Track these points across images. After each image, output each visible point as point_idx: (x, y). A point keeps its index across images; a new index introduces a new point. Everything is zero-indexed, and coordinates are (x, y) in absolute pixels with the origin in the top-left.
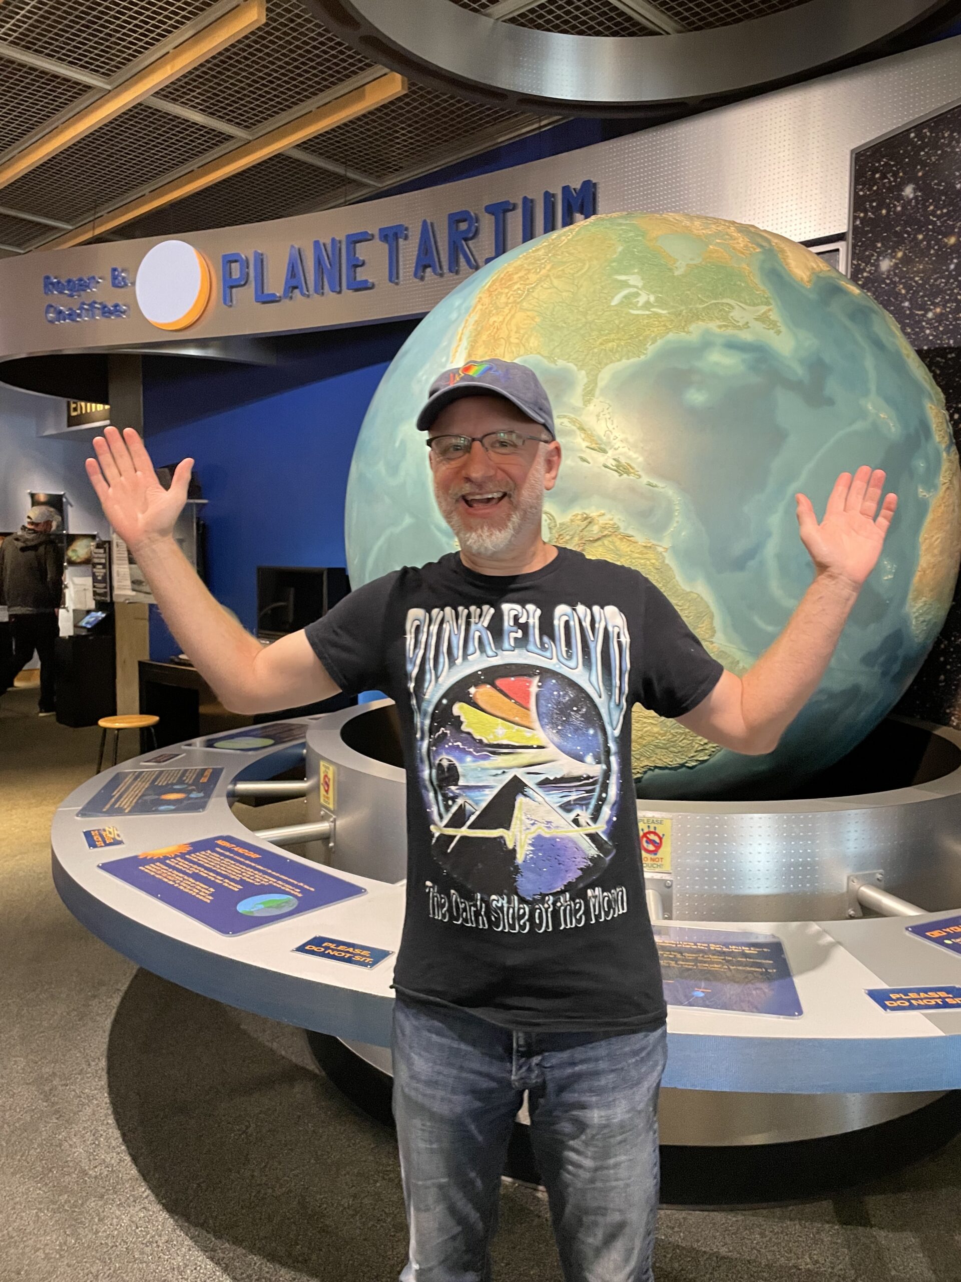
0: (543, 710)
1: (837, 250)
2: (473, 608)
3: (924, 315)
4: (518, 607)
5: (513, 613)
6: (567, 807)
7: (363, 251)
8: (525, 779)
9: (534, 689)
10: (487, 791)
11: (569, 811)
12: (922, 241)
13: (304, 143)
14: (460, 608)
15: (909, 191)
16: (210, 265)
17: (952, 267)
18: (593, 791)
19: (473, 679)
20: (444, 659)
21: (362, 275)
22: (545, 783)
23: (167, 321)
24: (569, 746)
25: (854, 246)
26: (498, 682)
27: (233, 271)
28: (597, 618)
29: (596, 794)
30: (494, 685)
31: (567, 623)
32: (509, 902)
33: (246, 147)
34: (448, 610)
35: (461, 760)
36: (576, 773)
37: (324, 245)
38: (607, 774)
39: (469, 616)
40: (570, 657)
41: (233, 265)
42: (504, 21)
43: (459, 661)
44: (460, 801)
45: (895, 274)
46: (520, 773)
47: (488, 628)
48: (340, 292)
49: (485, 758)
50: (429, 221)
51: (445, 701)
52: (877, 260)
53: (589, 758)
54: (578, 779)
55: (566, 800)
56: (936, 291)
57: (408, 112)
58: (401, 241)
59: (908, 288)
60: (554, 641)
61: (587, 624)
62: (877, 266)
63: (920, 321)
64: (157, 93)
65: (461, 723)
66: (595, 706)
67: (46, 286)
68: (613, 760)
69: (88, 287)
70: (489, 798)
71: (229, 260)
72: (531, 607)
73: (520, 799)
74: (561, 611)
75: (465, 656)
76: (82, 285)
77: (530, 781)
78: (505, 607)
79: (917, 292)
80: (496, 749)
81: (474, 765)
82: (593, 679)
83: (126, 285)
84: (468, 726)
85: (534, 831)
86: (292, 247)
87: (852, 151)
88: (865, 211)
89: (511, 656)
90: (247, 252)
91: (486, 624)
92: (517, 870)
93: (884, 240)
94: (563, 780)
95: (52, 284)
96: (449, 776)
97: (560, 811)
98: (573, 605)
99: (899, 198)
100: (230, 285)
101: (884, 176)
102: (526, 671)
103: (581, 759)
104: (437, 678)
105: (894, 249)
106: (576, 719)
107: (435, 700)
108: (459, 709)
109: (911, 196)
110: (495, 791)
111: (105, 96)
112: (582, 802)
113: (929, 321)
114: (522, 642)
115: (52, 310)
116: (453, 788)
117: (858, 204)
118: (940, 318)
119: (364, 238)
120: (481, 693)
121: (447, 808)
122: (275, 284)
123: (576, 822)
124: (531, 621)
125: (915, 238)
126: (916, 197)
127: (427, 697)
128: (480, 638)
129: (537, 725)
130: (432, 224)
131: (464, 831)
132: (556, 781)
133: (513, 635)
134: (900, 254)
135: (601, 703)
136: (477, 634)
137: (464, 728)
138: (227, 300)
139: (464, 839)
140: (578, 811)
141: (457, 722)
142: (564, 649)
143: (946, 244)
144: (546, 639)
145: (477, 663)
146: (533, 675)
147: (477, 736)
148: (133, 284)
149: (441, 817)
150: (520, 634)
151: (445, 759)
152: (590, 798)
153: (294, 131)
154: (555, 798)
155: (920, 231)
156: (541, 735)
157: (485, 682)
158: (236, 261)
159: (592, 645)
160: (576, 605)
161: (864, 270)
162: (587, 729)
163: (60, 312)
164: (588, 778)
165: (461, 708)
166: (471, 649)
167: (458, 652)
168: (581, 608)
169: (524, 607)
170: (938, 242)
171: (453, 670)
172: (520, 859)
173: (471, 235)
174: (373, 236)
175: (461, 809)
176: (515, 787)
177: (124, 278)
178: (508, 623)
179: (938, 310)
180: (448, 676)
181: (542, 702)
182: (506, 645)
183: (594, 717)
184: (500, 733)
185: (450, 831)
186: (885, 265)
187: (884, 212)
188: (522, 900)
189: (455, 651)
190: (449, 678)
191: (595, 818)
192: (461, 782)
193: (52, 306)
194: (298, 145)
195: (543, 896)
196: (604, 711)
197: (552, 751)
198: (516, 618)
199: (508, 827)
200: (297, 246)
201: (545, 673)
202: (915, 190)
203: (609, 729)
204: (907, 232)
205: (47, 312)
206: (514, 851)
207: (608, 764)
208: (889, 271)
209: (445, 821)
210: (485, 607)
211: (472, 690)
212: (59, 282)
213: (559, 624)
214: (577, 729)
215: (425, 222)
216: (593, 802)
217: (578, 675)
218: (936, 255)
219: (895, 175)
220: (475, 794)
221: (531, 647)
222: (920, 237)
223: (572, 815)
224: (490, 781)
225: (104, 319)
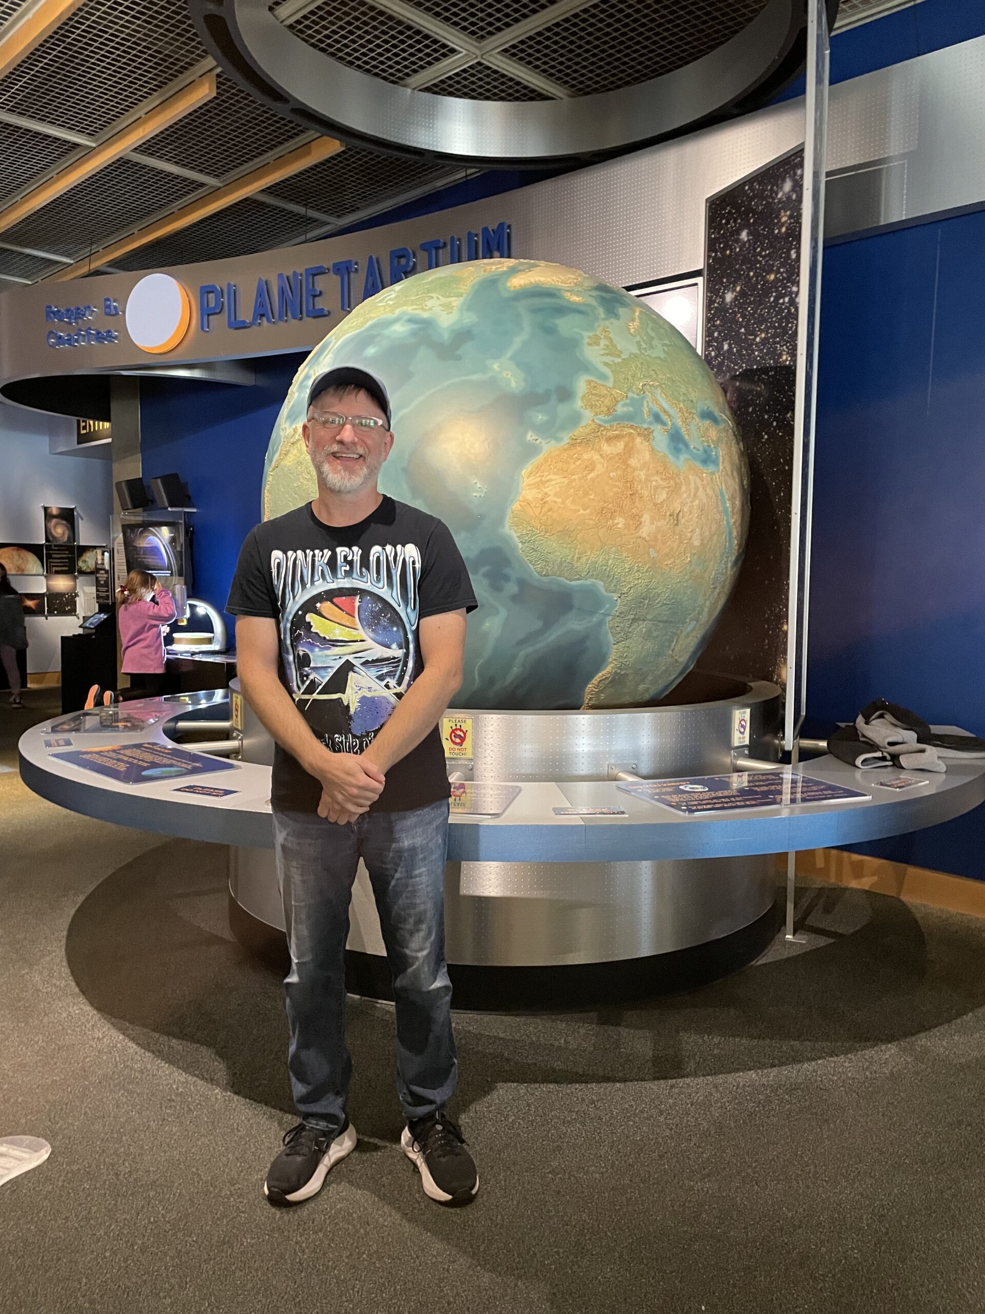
0: (363, 616)
1: (696, 284)
2: (317, 552)
3: (754, 339)
4: (347, 549)
5: (344, 553)
6: (381, 678)
7: (321, 283)
8: (353, 661)
9: (357, 604)
10: (329, 670)
11: (382, 680)
12: (753, 277)
13: (268, 188)
14: (308, 551)
15: (744, 235)
16: (190, 295)
17: (772, 299)
18: (398, 666)
19: (319, 598)
20: (298, 584)
21: (320, 304)
22: (365, 664)
23: (150, 346)
24: (380, 639)
25: (709, 281)
26: (335, 600)
27: (210, 300)
28: (399, 554)
29: (400, 668)
30: (332, 602)
31: (378, 558)
32: (346, 738)
33: (215, 193)
34: (299, 552)
35: (312, 651)
36: (386, 656)
37: (288, 278)
38: (407, 655)
39: (314, 556)
40: (378, 580)
41: (211, 295)
42: (420, 90)
43: (308, 586)
44: (311, 677)
45: (736, 306)
46: (351, 658)
47: (327, 564)
48: (301, 319)
49: (328, 649)
50: (374, 257)
51: (300, 613)
52: (724, 293)
53: (394, 646)
54: (388, 659)
55: (380, 673)
56: (762, 320)
57: (354, 162)
58: (352, 275)
59: (744, 317)
60: (369, 570)
61: (391, 558)
62: (724, 298)
63: (752, 344)
64: (136, 149)
65: (311, 626)
66: (397, 613)
67: (48, 315)
68: (411, 646)
69: (84, 315)
70: (331, 674)
71: (207, 290)
72: (355, 549)
73: (351, 674)
74: (376, 550)
75: (312, 582)
76: (79, 314)
77: (357, 663)
78: (339, 550)
79: (749, 320)
80: (334, 643)
81: (320, 653)
82: (394, 594)
83: (117, 314)
84: (316, 628)
85: (361, 694)
86: (260, 279)
87: (707, 200)
88: (716, 252)
89: (346, 583)
90: (220, 283)
91: (326, 561)
92: (350, 718)
93: (728, 276)
94: (378, 660)
95: (54, 313)
96: (303, 661)
97: (377, 680)
98: (383, 546)
99: (738, 240)
100: (207, 313)
101: (728, 223)
102: (353, 592)
103: (389, 647)
104: (294, 597)
105: (735, 284)
106: (384, 621)
107: (293, 612)
108: (310, 617)
109: (746, 239)
110: (335, 670)
111: (90, 152)
112: (390, 674)
113: (757, 344)
114: (349, 574)
115: (52, 335)
116: (306, 669)
117: (711, 245)
118: (765, 341)
119: (319, 272)
120: (325, 607)
121: (303, 682)
122: (246, 313)
123: (387, 686)
124: (355, 558)
125: (748, 275)
126: (749, 240)
127: (288, 610)
128: (322, 571)
129: (359, 626)
130: (378, 260)
131: (315, 696)
132: (373, 661)
133: (343, 568)
134: (738, 289)
135: (401, 610)
136: (320, 568)
137: (313, 630)
138: (204, 325)
139: (314, 700)
140: (388, 679)
141: (309, 626)
142: (375, 575)
143: (768, 281)
144: (364, 570)
145: (321, 587)
146: (355, 595)
147: (322, 635)
148: (124, 312)
149: (299, 688)
150: (348, 568)
151: (301, 650)
152: (396, 671)
153: (259, 178)
154: (373, 672)
155: (750, 269)
156: (361, 633)
157: (327, 600)
158: (212, 292)
159: (393, 572)
160: (385, 545)
161: (715, 302)
162: (392, 627)
163: (60, 337)
164: (394, 658)
165: (311, 617)
166: (316, 578)
167: (308, 579)
168: (389, 548)
169: (350, 548)
170: (763, 278)
171: (305, 591)
172: (352, 711)
173: (409, 269)
174: (328, 269)
175: (313, 682)
176: (348, 667)
177: (115, 307)
178: (340, 559)
179: (763, 335)
180: (302, 596)
181: (362, 611)
182: (339, 576)
183: (396, 619)
184: (338, 633)
185: (306, 697)
186: (729, 297)
187: (728, 252)
188: (354, 736)
189: (306, 579)
190: (302, 597)
191: (399, 683)
192: (312, 665)
193: (52, 332)
194: (263, 190)
195: (368, 733)
196: (403, 615)
197: (370, 643)
198: (345, 557)
199: (344, 693)
200: (264, 279)
201: (362, 592)
202: (748, 234)
203: (408, 626)
204: (743, 270)
205: (49, 337)
206: (348, 706)
207: (407, 648)
208: (731, 302)
209: (302, 691)
210: (326, 551)
211: (318, 605)
212: (58, 311)
213: (373, 558)
214: (385, 628)
215: (371, 258)
216: (398, 673)
217: (383, 591)
218: (762, 289)
219: (735, 221)
220: (322, 672)
221: (355, 576)
222: (752, 274)
223: (385, 682)
224: (332, 664)
225: (99, 345)
